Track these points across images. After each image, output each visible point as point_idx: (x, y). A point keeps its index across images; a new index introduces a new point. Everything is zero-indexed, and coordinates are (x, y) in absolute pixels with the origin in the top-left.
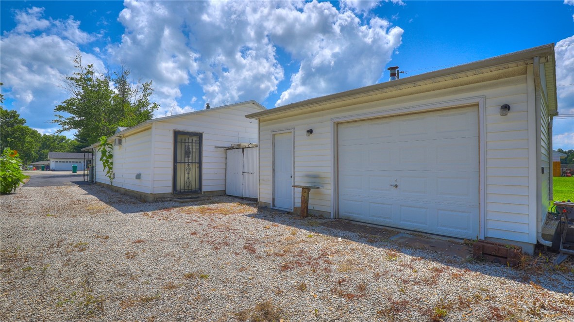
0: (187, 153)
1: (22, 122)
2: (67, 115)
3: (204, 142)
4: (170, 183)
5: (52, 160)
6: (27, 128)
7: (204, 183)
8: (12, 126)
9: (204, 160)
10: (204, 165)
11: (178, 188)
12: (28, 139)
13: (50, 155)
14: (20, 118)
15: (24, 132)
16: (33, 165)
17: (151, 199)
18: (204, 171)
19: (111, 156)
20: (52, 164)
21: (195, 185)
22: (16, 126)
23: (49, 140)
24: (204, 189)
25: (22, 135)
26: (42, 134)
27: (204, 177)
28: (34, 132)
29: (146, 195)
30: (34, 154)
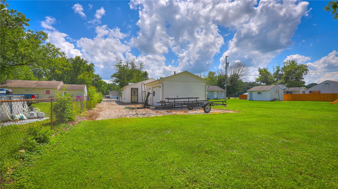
0: (134, 93)
1: (101, 79)
2: (115, 78)
3: (139, 90)
4: (130, 100)
5: (111, 94)
6: (102, 81)
7: (138, 100)
8: (97, 81)
9: (139, 95)
10: (139, 96)
11: (132, 101)
12: (103, 86)
13: (110, 92)
14: (100, 77)
15: (102, 83)
16: (105, 97)
17: (126, 104)
18: (138, 98)
19: (122, 94)
20: (111, 96)
21: (136, 101)
22: (99, 80)
23: (110, 86)
24: (139, 102)
25: (101, 84)
26: (108, 83)
27: (139, 99)
28: (105, 83)
29: (125, 103)
30: (105, 92)
